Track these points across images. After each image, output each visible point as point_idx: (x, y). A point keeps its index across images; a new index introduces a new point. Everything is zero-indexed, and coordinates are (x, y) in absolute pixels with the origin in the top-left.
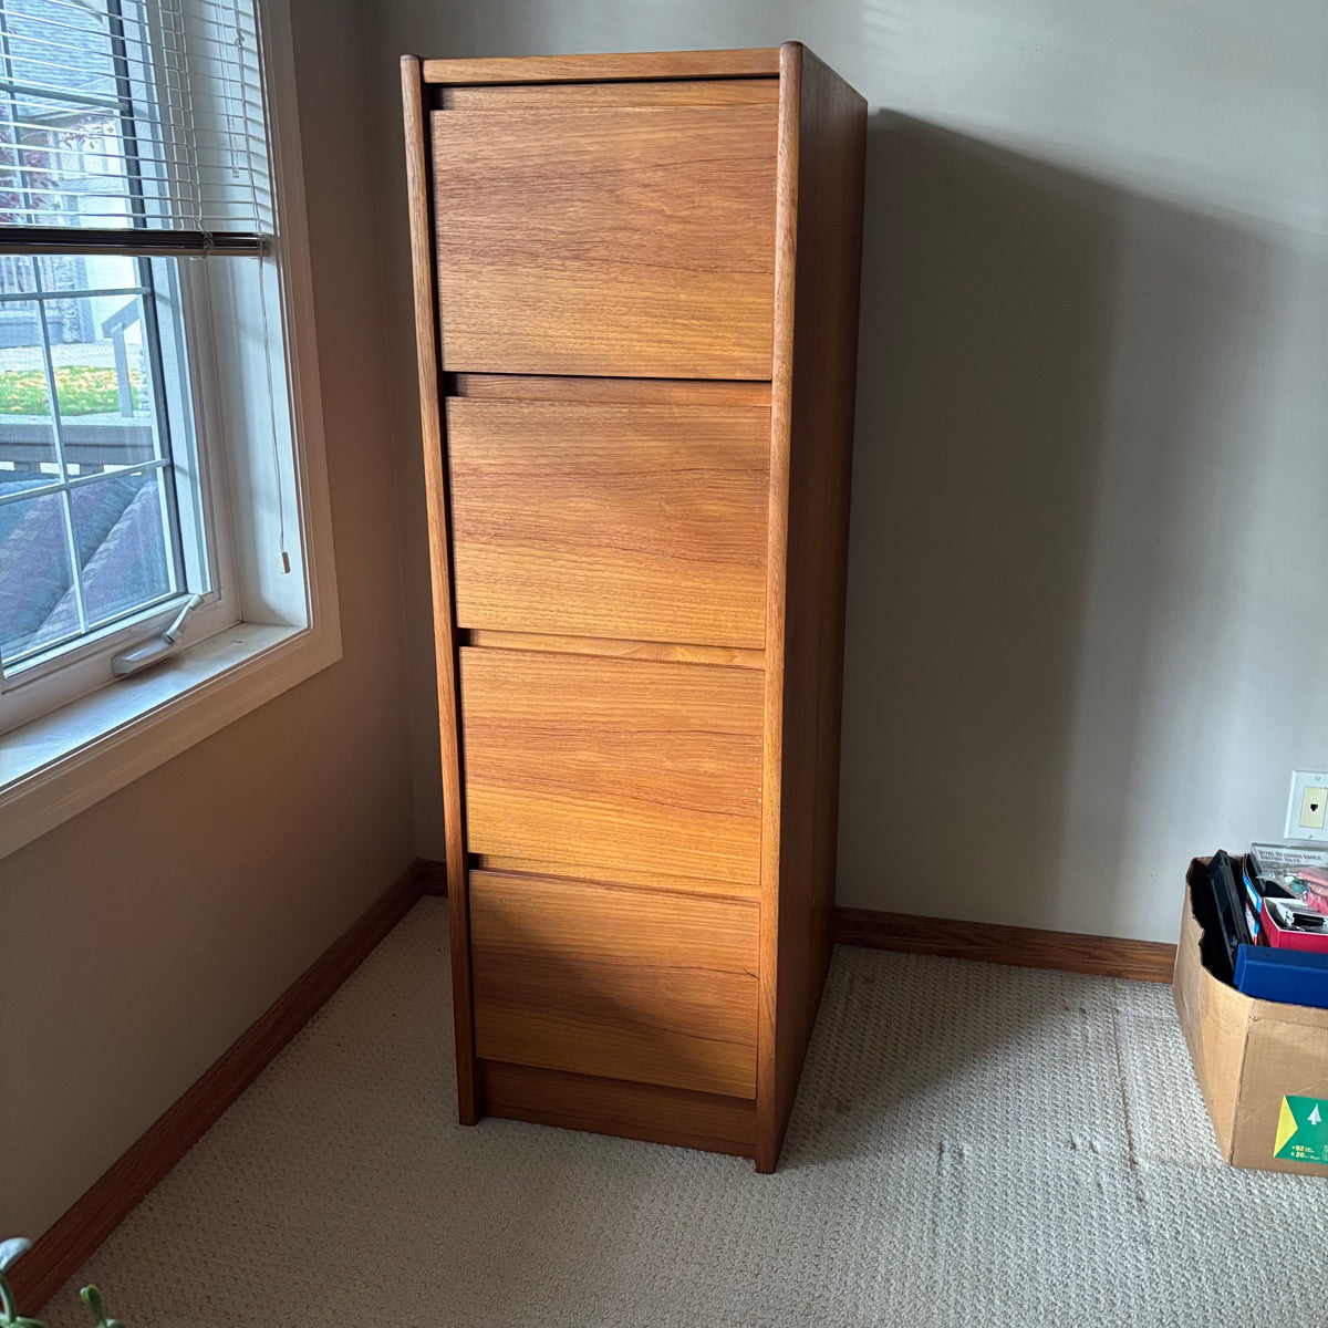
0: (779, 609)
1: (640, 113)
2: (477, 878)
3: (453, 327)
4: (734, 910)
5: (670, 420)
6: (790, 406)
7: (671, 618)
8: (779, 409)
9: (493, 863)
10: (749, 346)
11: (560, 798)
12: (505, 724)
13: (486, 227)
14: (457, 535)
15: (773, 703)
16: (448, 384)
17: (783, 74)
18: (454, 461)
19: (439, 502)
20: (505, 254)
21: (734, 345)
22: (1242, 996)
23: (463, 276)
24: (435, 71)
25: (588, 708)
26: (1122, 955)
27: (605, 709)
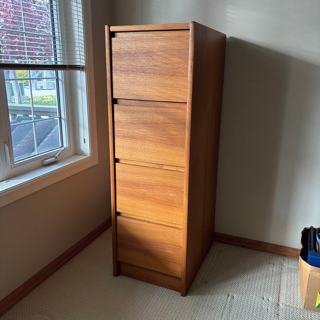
0: (188, 158)
1: (158, 38)
2: (119, 218)
3: (115, 88)
4: (177, 230)
5: (164, 111)
6: (191, 109)
7: (163, 159)
8: (189, 109)
9: (123, 215)
10: (182, 94)
11: (137, 200)
12: (125, 181)
13: (123, 65)
14: (116, 136)
15: (186, 181)
16: (114, 101)
17: (190, 29)
18: (115, 119)
19: (111, 129)
20: (127, 71)
21: (178, 94)
22: (308, 264)
23: (118, 76)
24: (113, 29)
25: (144, 179)
26: (287, 251)
27: (148, 179)
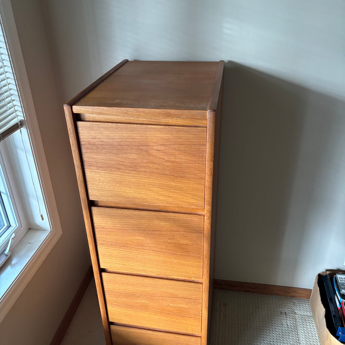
0: (207, 271)
1: (156, 128)
2: (113, 327)
3: (92, 188)
5: (169, 217)
6: (210, 218)
7: (171, 269)
8: (207, 219)
10: (195, 199)
11: (137, 311)
12: (118, 292)
13: (101, 159)
14: (98, 244)
15: (205, 294)
16: (92, 204)
18: (96, 225)
19: (91, 237)
20: (108, 167)
21: (191, 198)
23: (94, 173)
24: (76, 109)
25: (145, 290)
27: (150, 291)
